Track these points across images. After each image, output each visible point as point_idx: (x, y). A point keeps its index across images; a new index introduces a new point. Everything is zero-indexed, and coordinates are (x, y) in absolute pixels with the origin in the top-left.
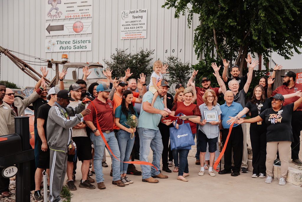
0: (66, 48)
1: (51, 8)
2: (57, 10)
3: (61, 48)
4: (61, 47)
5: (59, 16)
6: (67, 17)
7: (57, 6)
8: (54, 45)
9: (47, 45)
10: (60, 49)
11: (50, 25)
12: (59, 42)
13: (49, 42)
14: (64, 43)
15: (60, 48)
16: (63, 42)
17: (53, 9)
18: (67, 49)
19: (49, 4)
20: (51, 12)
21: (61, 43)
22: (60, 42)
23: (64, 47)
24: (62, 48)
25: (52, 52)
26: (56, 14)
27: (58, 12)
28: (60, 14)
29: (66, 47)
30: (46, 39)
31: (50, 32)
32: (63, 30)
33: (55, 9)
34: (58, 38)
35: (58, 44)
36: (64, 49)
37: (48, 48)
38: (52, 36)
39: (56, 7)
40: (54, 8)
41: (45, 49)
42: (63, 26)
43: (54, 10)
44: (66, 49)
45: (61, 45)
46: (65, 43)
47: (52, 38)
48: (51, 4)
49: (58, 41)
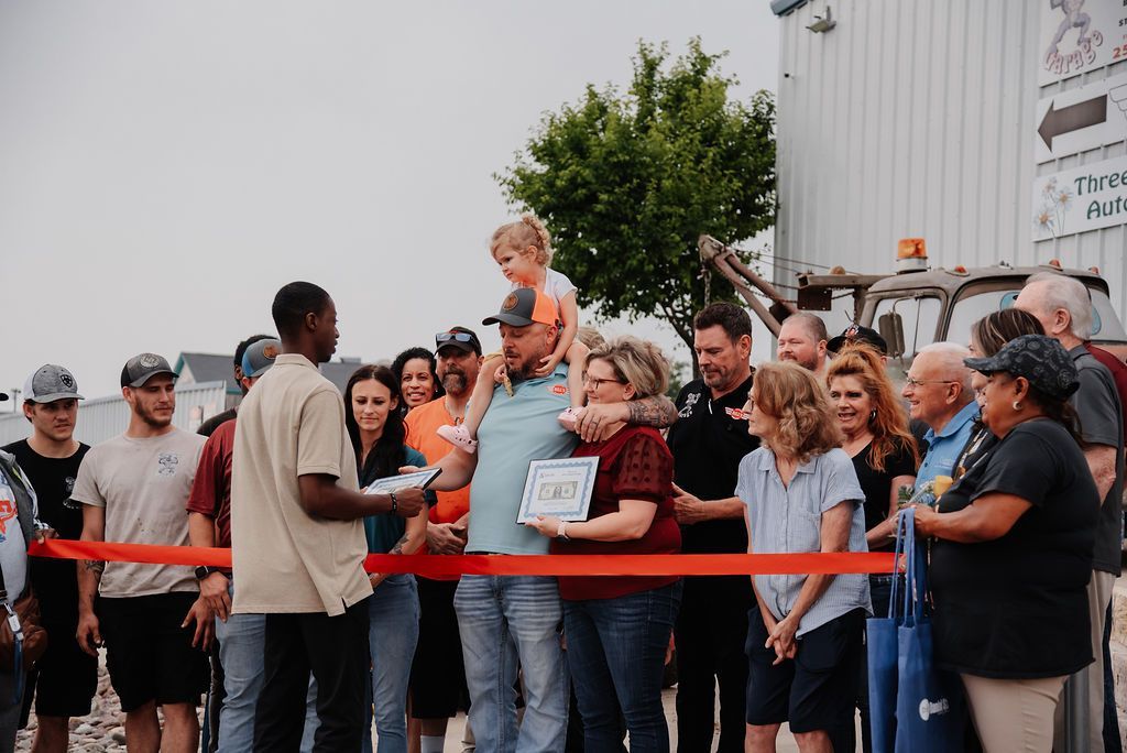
0: (1115, 205)
1: (1063, 22)
2: (1085, 26)
3: (1096, 209)
4: (1095, 207)
5: (1091, 53)
6: (1121, 52)
7: (1083, 11)
8: (1064, 199)
9: (1038, 202)
10: (1089, 218)
11: (1055, 108)
12: (1085, 183)
13: (1049, 188)
14: (1106, 182)
15: (1090, 212)
16: (1102, 179)
17: (1069, 28)
18: (1118, 211)
19: (1053, 6)
20: (1058, 45)
21: (1093, 183)
22: (1090, 181)
23: (1105, 204)
24: (1098, 210)
25: (1059, 238)
26: (1080, 48)
27: (1087, 35)
28: (1094, 43)
29: (1111, 203)
30: (1038, 175)
31: (1055, 140)
32: (1103, 119)
33: (1076, 25)
34: (1082, 164)
35: (1080, 193)
36: (1105, 214)
37: (1044, 222)
38: (1062, 159)
39: (1078, 14)
40: (1073, 19)
41: (1033, 226)
42: (1104, 98)
43: (1073, 29)
44: (1111, 213)
45: (1094, 196)
46: (1111, 181)
47: (1060, 169)
48: (1062, 4)
49: (1080, 179)
